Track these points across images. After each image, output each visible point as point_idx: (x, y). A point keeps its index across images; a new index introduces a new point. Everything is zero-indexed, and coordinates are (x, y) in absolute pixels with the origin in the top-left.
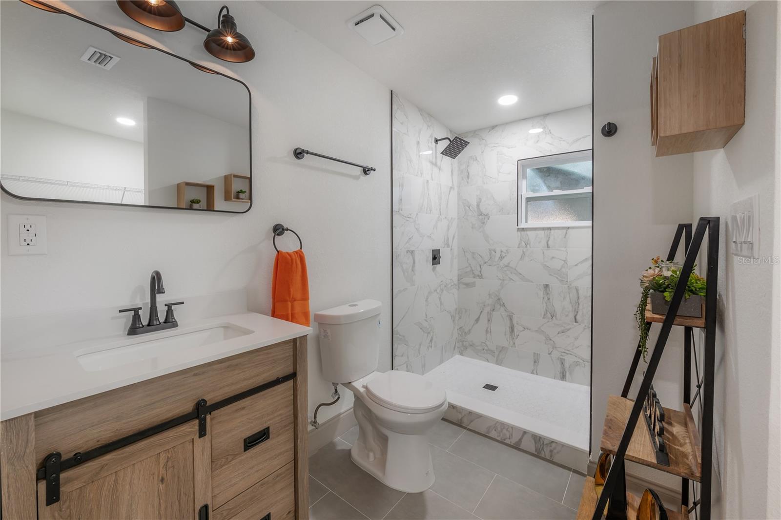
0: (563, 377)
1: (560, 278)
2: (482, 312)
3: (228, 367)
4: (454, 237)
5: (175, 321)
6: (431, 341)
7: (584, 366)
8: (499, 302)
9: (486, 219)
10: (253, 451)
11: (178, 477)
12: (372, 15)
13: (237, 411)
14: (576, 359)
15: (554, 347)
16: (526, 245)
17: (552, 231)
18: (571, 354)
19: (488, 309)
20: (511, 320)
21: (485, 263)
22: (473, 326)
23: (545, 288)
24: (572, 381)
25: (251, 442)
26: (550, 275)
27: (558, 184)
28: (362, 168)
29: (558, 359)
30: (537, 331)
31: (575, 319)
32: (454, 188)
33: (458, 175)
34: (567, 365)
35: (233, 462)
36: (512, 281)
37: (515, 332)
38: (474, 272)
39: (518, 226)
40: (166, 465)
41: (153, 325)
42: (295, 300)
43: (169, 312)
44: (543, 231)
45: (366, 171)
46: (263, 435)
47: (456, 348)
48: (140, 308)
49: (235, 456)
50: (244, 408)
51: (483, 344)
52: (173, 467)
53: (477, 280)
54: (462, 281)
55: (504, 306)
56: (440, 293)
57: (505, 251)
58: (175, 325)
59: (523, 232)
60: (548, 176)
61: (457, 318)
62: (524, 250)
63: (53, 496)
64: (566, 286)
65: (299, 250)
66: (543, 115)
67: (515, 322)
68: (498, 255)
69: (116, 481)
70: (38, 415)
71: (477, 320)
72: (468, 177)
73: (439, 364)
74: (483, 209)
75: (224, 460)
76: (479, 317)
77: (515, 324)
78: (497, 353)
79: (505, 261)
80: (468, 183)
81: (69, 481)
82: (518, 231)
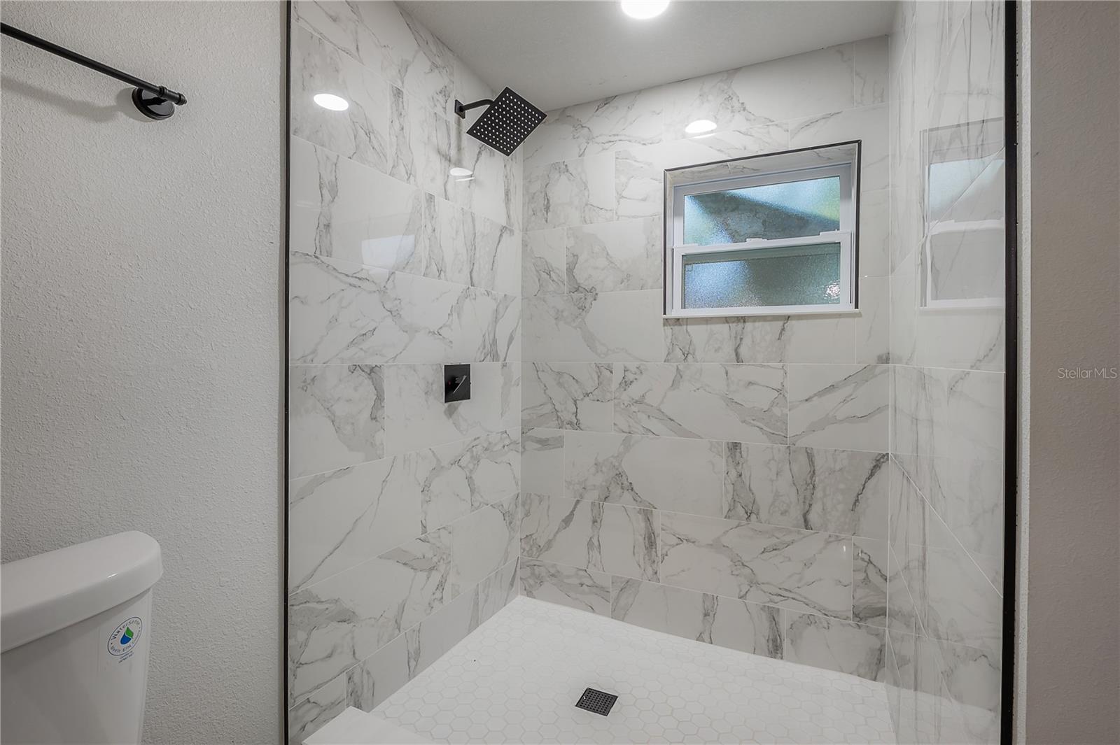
0: (775, 649)
1: (768, 430)
2: (578, 502)
4: (511, 339)
6: (441, 586)
7: (826, 625)
8: (620, 481)
9: (590, 299)
14: (809, 611)
15: (753, 583)
16: (686, 356)
17: (749, 326)
18: (794, 599)
19: (592, 496)
20: (648, 520)
21: (588, 395)
22: (557, 532)
23: (730, 450)
24: (799, 660)
26: (744, 422)
27: (757, 227)
29: (763, 608)
30: (711, 545)
31: (806, 521)
32: (512, 232)
33: (524, 204)
34: (784, 626)
36: (651, 435)
37: (659, 548)
38: (559, 414)
39: (665, 314)
44: (727, 325)
47: (518, 581)
51: (582, 573)
53: (567, 433)
54: (530, 433)
55: (632, 489)
56: (471, 466)
57: (634, 369)
59: (677, 328)
60: (733, 210)
61: (520, 515)
62: (681, 367)
64: (783, 447)
66: (727, 71)
67: (657, 525)
68: (618, 376)
71: (567, 521)
72: (547, 208)
73: (470, 631)
74: (581, 276)
76: (572, 513)
77: (658, 530)
78: (613, 594)
79: (635, 391)
80: (546, 221)
82: (664, 325)
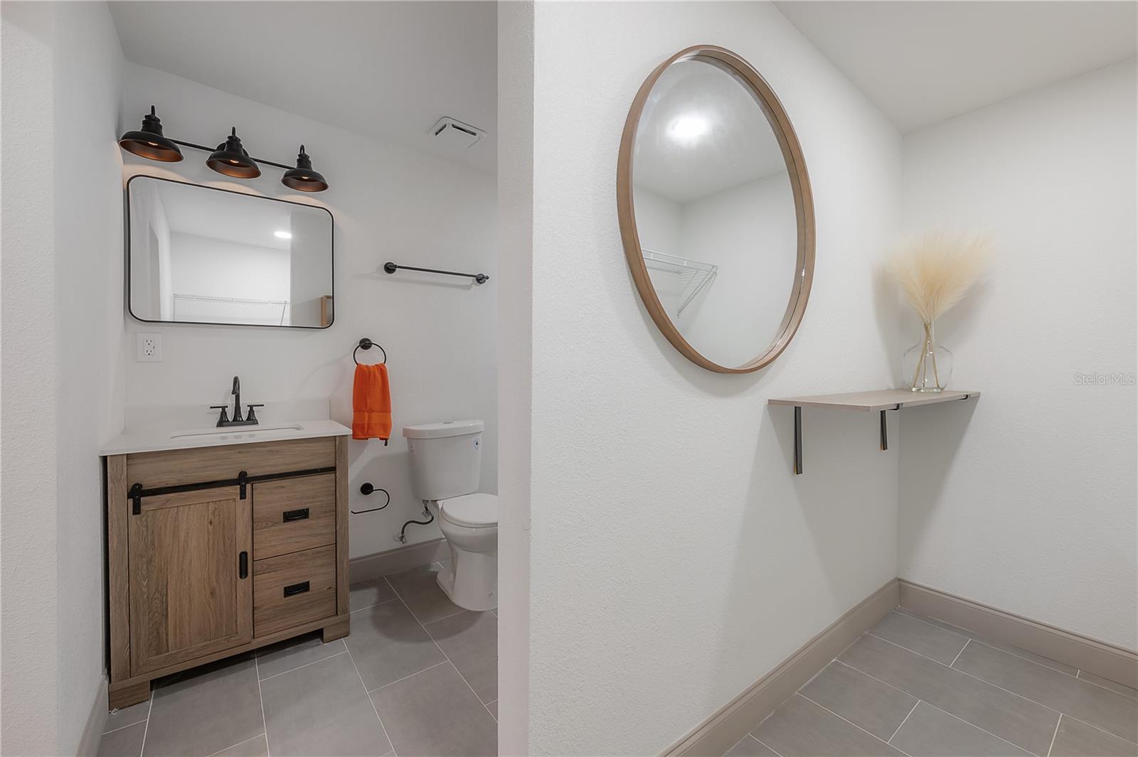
3: (268, 451)
5: (256, 419)
10: (291, 524)
11: (223, 524)
12: (445, 126)
13: (277, 488)
25: (289, 517)
28: (475, 278)
35: (273, 528)
40: (214, 513)
41: (237, 421)
42: (373, 411)
43: (251, 412)
45: (480, 279)
46: (303, 514)
48: (227, 407)
49: (274, 524)
50: (283, 487)
52: (219, 515)
58: (255, 422)
63: (137, 510)
65: (382, 364)
69: (177, 514)
70: (129, 456)
75: (264, 524)
81: (146, 503)
